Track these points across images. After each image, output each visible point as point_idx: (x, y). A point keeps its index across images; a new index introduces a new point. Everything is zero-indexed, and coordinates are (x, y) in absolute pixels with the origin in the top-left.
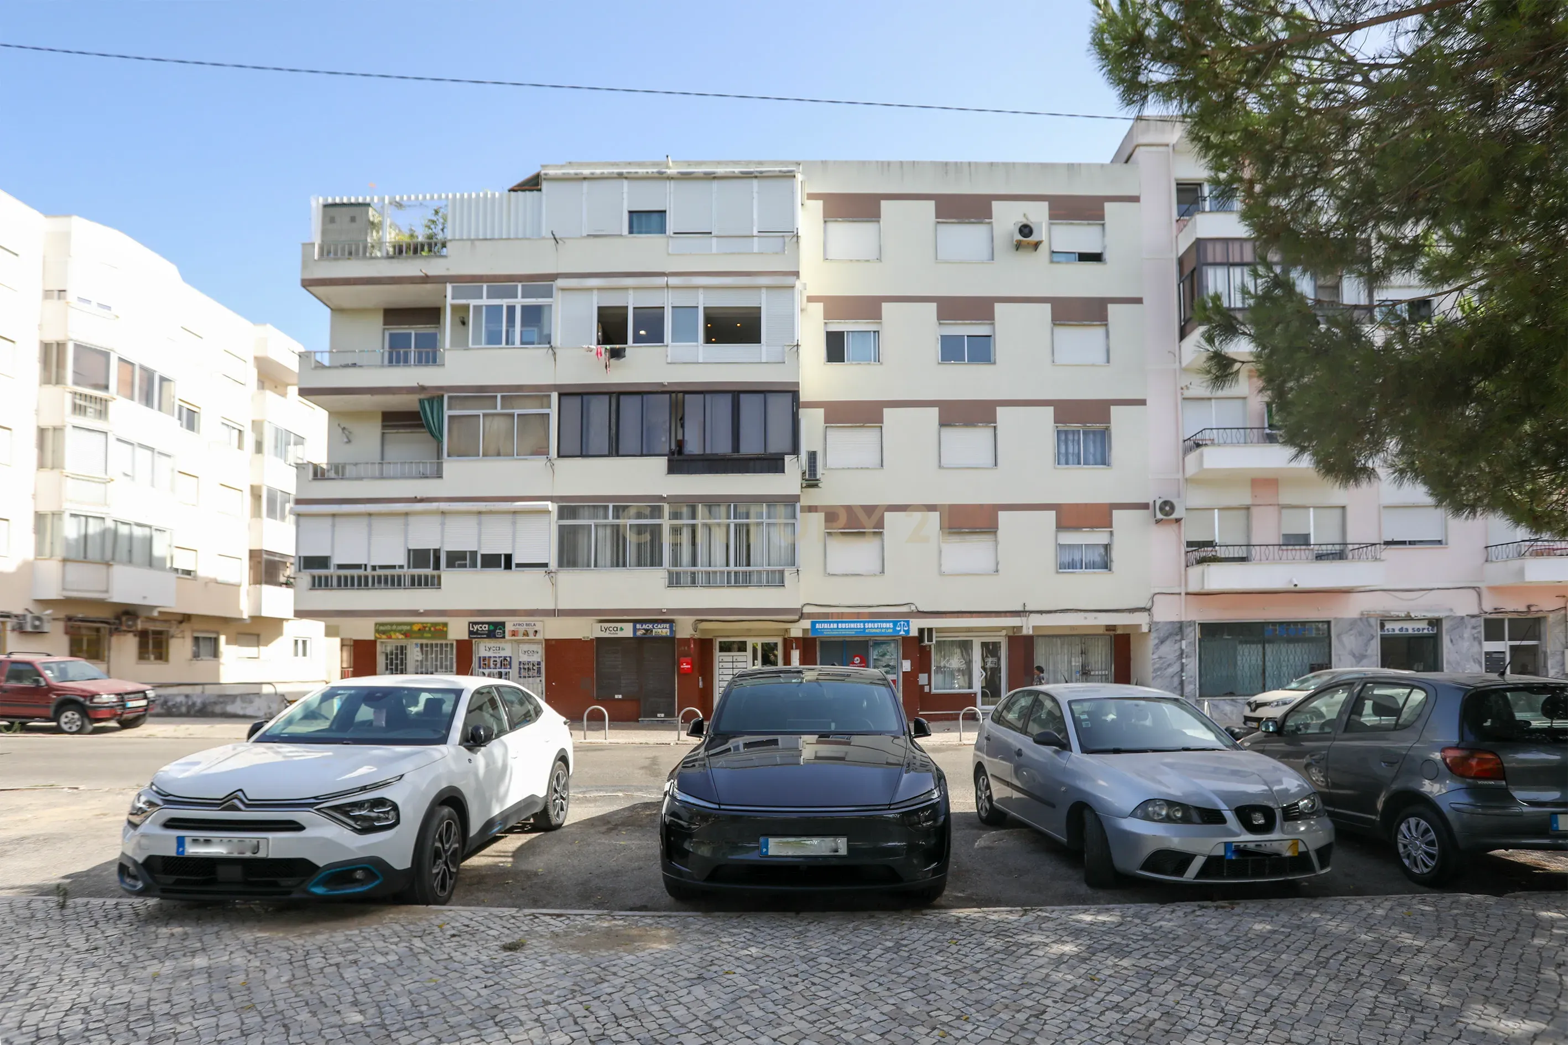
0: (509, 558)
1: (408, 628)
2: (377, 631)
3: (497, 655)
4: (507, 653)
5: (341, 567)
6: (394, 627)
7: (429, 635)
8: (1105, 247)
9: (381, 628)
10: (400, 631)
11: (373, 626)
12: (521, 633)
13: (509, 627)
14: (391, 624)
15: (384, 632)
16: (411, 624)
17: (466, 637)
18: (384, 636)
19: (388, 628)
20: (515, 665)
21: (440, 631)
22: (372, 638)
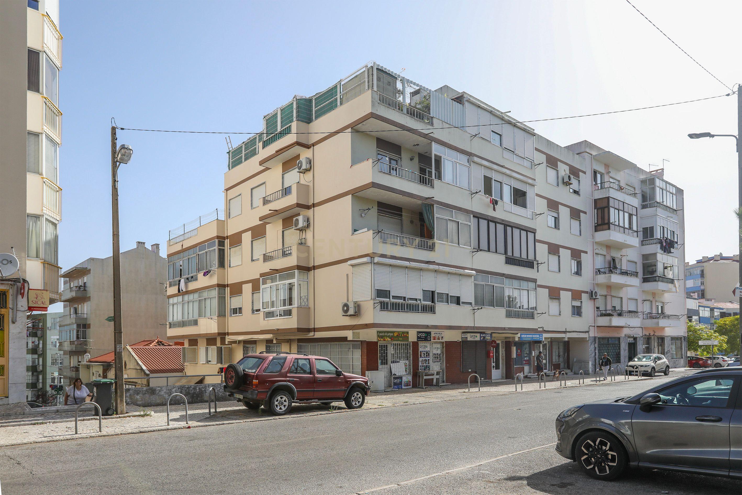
0: (458, 298)
1: (392, 334)
2: (378, 336)
3: (424, 350)
4: (428, 349)
5: (394, 297)
6: (386, 334)
7: (401, 339)
8: (579, 190)
9: (380, 334)
10: (389, 336)
11: (376, 333)
12: (437, 338)
13: (433, 335)
14: (385, 332)
15: (382, 337)
16: (393, 332)
17: (416, 340)
18: (382, 340)
19: (383, 334)
20: (431, 354)
21: (405, 336)
22: (375, 340)
